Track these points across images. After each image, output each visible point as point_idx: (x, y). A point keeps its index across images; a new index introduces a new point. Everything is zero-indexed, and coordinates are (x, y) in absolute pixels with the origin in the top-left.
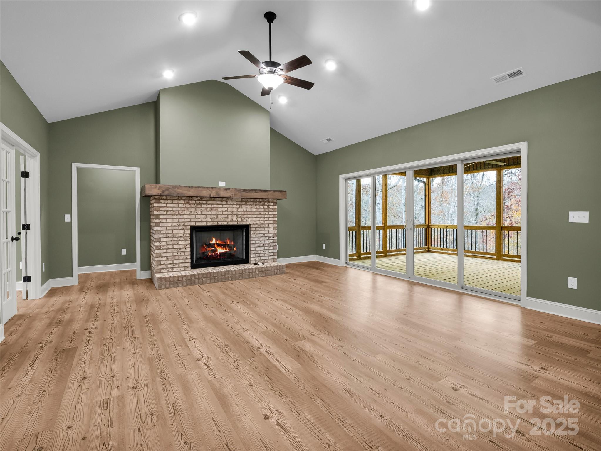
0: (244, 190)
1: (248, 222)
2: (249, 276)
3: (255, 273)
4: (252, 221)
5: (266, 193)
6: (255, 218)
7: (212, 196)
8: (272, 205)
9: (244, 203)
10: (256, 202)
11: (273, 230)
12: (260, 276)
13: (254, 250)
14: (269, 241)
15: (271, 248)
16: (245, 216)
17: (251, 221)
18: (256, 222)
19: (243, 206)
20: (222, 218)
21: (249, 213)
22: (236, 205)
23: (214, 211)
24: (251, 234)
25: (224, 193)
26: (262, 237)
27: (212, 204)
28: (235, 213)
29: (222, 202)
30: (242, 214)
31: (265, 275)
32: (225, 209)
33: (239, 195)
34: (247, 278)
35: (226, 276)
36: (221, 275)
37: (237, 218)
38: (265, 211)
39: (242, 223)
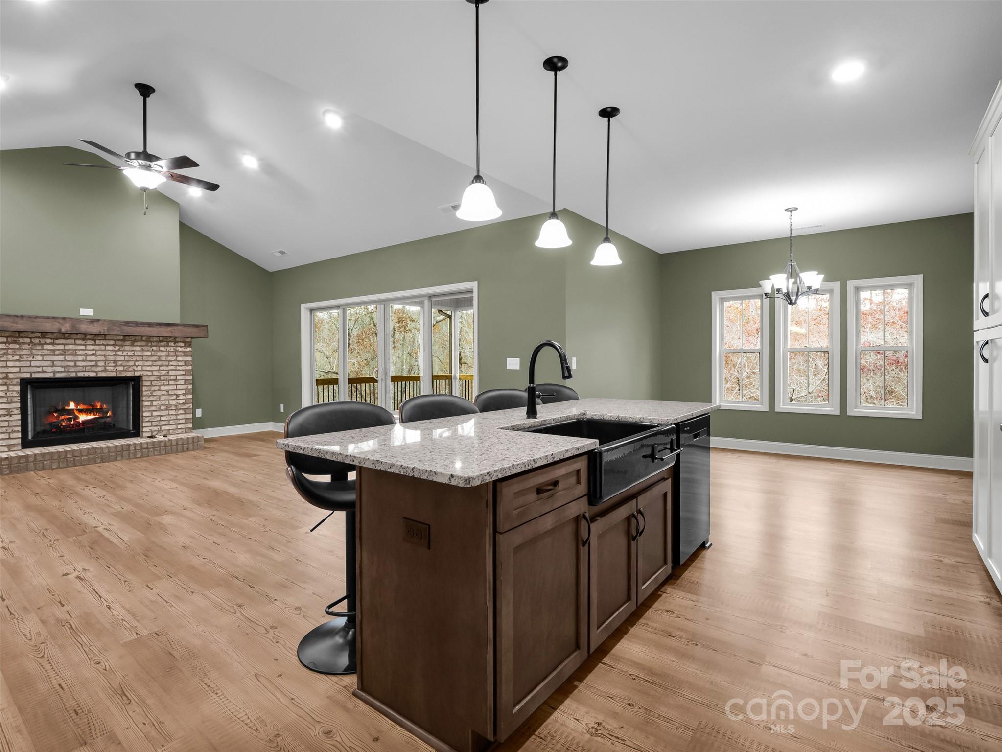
0: (127, 323)
1: (136, 372)
2: (135, 455)
3: (147, 450)
4: (144, 371)
5: (170, 328)
6: (150, 366)
7: (63, 331)
8: (183, 347)
9: (128, 343)
10: (151, 342)
11: (185, 384)
12: (155, 454)
13: (149, 416)
14: (178, 401)
15: (182, 412)
16: (131, 363)
17: (142, 370)
18: (152, 373)
19: (126, 348)
20: (86, 366)
21: (138, 358)
22: (114, 345)
23: (69, 355)
24: (142, 391)
25: (88, 328)
26: (164, 395)
27: (64, 345)
28: (112, 358)
29: (85, 341)
30: (125, 360)
31: (166, 452)
32: (91, 353)
33: (116, 331)
34: (131, 459)
35: (89, 456)
36: (81, 454)
37: (114, 366)
38: (170, 356)
39: (124, 374)
